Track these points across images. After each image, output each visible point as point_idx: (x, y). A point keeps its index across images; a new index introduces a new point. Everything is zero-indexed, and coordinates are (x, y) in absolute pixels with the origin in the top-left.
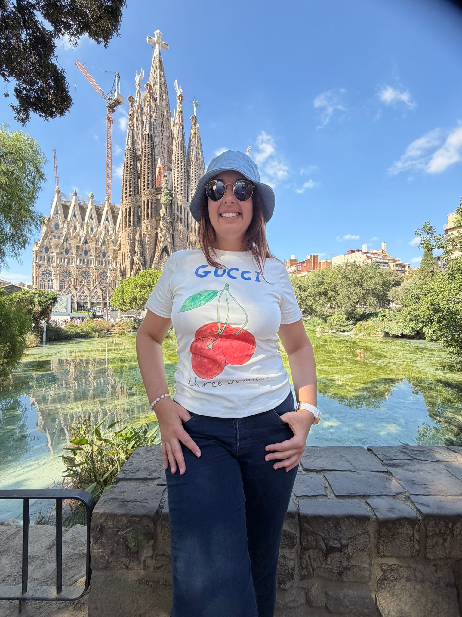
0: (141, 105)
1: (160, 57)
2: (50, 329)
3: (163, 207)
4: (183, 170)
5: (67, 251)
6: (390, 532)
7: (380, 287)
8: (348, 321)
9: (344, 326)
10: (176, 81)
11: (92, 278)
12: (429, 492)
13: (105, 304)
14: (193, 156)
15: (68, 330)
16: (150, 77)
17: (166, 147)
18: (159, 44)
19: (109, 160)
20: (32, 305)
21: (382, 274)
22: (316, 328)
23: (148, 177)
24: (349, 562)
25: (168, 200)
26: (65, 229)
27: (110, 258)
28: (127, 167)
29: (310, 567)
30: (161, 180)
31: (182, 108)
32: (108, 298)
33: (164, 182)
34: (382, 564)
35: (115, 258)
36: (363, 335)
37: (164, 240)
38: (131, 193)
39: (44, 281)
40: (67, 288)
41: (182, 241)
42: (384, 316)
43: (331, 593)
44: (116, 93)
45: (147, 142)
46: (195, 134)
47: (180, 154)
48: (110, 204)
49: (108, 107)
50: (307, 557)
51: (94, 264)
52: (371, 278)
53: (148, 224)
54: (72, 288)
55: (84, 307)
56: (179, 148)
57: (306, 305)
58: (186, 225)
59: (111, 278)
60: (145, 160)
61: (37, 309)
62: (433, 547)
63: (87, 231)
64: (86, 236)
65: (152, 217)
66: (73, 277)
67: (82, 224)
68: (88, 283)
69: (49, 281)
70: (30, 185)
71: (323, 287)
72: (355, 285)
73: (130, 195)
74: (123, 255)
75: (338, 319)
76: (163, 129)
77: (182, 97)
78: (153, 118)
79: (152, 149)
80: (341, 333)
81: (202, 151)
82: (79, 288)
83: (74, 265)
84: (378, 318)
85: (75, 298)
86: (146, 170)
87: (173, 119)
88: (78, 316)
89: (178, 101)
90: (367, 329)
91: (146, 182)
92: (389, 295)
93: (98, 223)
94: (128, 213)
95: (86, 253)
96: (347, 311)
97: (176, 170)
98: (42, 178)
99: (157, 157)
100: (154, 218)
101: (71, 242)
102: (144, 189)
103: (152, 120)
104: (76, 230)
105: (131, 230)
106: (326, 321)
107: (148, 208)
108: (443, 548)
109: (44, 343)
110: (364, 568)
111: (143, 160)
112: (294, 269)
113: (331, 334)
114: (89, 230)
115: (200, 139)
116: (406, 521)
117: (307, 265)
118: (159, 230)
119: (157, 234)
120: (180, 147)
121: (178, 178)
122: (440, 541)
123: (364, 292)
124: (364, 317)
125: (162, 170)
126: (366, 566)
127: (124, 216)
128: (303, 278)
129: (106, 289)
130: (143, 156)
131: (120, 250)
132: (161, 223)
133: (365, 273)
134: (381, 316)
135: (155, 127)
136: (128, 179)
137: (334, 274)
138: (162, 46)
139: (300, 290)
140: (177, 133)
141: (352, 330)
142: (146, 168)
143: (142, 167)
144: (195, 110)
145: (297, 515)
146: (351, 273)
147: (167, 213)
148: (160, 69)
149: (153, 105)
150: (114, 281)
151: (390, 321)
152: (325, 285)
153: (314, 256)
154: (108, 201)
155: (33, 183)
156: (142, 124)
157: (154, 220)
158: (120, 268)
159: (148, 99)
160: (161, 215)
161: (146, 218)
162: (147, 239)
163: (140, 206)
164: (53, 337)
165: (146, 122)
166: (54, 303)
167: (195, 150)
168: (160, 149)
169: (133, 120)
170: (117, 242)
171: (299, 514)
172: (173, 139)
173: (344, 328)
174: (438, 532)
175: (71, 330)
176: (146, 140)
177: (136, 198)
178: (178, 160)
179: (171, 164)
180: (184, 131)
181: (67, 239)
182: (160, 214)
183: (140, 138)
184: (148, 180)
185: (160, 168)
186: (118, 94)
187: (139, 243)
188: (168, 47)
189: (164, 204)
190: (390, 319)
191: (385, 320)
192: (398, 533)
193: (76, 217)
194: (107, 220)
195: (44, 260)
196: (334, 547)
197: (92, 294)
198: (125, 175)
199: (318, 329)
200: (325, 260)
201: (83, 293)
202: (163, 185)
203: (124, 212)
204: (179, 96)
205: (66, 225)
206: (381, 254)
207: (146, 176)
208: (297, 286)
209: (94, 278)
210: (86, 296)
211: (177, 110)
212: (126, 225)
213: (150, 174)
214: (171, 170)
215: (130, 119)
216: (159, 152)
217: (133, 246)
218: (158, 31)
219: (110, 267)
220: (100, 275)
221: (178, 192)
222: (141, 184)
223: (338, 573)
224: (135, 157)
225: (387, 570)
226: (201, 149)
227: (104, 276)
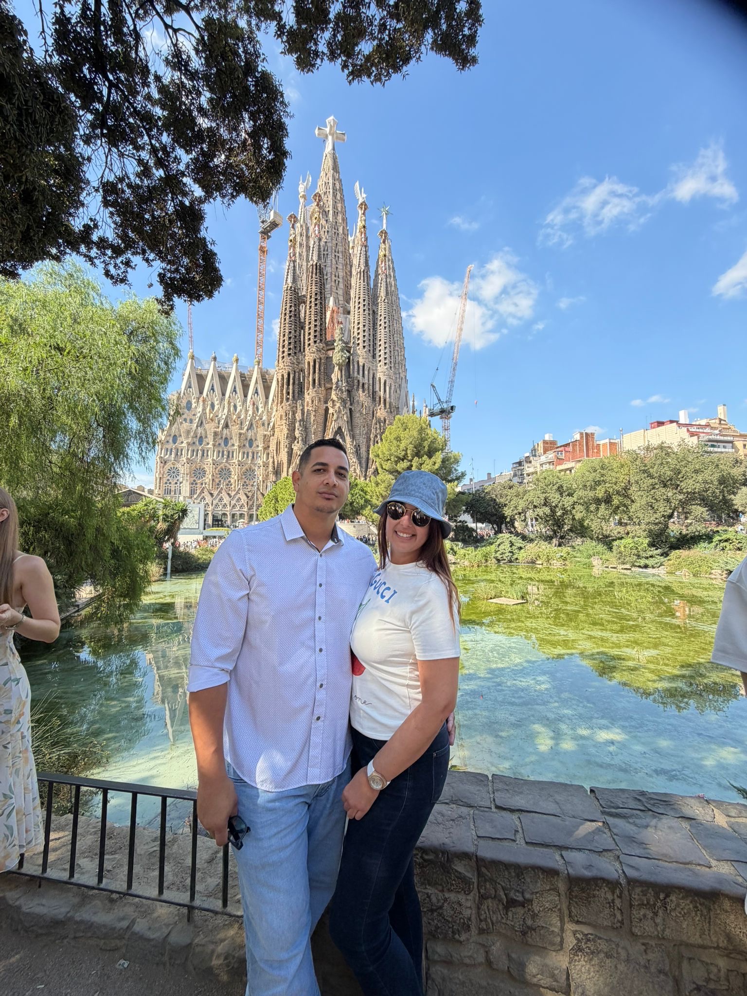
0: (306, 224)
1: (334, 154)
2: (177, 555)
3: (336, 368)
4: (367, 312)
5: (201, 440)
6: (584, 892)
7: (715, 489)
8: (652, 549)
9: (647, 558)
10: (357, 184)
11: (234, 478)
12: (649, 854)
13: (251, 517)
14: (382, 289)
15: (199, 556)
16: (320, 183)
17: (341, 280)
18: (332, 135)
19: (261, 307)
20: (154, 521)
21: (717, 465)
22: (592, 559)
23: (316, 326)
24: (534, 922)
25: (343, 359)
26: (200, 409)
27: (260, 448)
28: (285, 314)
29: (489, 920)
30: (333, 329)
31: (365, 221)
32: (255, 508)
33: (338, 331)
34: (576, 931)
35: (267, 448)
36: (684, 576)
37: (338, 418)
38: (291, 352)
39: (170, 483)
40: (200, 493)
41: (365, 419)
42: (726, 541)
43: (514, 956)
44: (272, 213)
45: (314, 276)
46: (385, 256)
47: (362, 288)
48: (261, 369)
49: (262, 232)
50: (486, 907)
51: (237, 457)
52: (696, 471)
53: (314, 395)
54: (206, 494)
55: (221, 521)
56: (360, 279)
57: (574, 519)
58: (371, 393)
59: (261, 478)
60: (311, 302)
61: (162, 526)
62: (641, 920)
63: (229, 410)
64: (227, 417)
65: (320, 384)
66: (208, 478)
67: (222, 400)
68: (227, 485)
69: (176, 483)
70: (163, 365)
71: (603, 490)
72: (665, 486)
73: (289, 354)
74: (278, 444)
75: (633, 544)
76: (337, 254)
77: (365, 205)
78: (324, 240)
79: (321, 285)
80: (641, 570)
81: (395, 280)
82: (215, 493)
83: (210, 460)
84: (714, 544)
85: (210, 508)
86: (312, 316)
87: (353, 238)
88: (214, 535)
89: (360, 211)
90: (692, 563)
91: (312, 334)
92: (734, 502)
93: (243, 397)
94: (285, 381)
95: (226, 441)
96: (650, 531)
97: (356, 312)
98: (177, 354)
99: (328, 296)
100: (323, 385)
101: (207, 426)
102: (309, 345)
103: (322, 243)
104: (213, 410)
105: (289, 405)
106: (610, 549)
107: (314, 372)
108: (654, 924)
109: (169, 576)
110: (553, 931)
111: (308, 302)
112: (550, 456)
113: (623, 571)
114: (232, 409)
115: (393, 262)
116: (604, 882)
117: (574, 450)
118: (330, 404)
119: (327, 410)
120: (362, 278)
121: (359, 323)
122: (650, 915)
123: (681, 497)
124: (686, 542)
125: (335, 315)
126: (556, 930)
127: (280, 385)
128: (568, 472)
129: (253, 495)
130: (309, 297)
131: (273, 435)
132: (333, 392)
133: (683, 463)
134: (720, 541)
135: (326, 253)
136: (287, 331)
137: (622, 466)
138: (337, 138)
139: (561, 494)
140: (358, 258)
141: (661, 565)
142: (313, 313)
143: (307, 312)
144: (385, 221)
145: (474, 857)
146: (655, 464)
147: (342, 377)
148: (333, 169)
149: (323, 222)
150: (263, 481)
151: (739, 549)
152: (607, 485)
153: (586, 434)
154: (259, 365)
155: (166, 364)
156: (308, 251)
157: (323, 389)
158: (274, 462)
159: (316, 216)
160: (333, 381)
161: (311, 387)
162: (312, 418)
163: (302, 370)
164: (181, 567)
165: (313, 247)
166: (183, 517)
167: (384, 280)
168: (333, 284)
169: (294, 247)
170: (269, 424)
171: (476, 856)
172: (351, 266)
173: (647, 562)
174: (645, 902)
175: (204, 557)
176: (312, 273)
177: (297, 359)
178: (359, 298)
179: (349, 303)
180: (369, 254)
181: (202, 423)
182: (331, 380)
183: (305, 271)
184: (315, 331)
185: (333, 311)
186: (275, 213)
187: (300, 425)
188: (346, 137)
189: (338, 365)
190: (738, 546)
191: (728, 547)
192: (594, 896)
193: (214, 391)
194: (257, 392)
195: (171, 454)
196: (516, 900)
197: (233, 502)
198: (282, 326)
199: (595, 561)
200: (607, 441)
201: (221, 500)
202: (337, 337)
203: (280, 380)
204: (362, 204)
205: (201, 403)
206: (717, 426)
207: (312, 326)
208: (555, 487)
209: (236, 478)
210: (225, 506)
211: (358, 224)
212: (282, 399)
213: (318, 321)
214: (349, 313)
215: (291, 246)
216: (331, 288)
217: (292, 430)
218: (332, 118)
219: (260, 462)
220: (245, 473)
221: (358, 344)
222: (304, 338)
223: (521, 932)
224: (297, 300)
225: (582, 939)
226: (394, 277)
227: (250, 475)
